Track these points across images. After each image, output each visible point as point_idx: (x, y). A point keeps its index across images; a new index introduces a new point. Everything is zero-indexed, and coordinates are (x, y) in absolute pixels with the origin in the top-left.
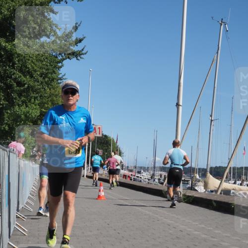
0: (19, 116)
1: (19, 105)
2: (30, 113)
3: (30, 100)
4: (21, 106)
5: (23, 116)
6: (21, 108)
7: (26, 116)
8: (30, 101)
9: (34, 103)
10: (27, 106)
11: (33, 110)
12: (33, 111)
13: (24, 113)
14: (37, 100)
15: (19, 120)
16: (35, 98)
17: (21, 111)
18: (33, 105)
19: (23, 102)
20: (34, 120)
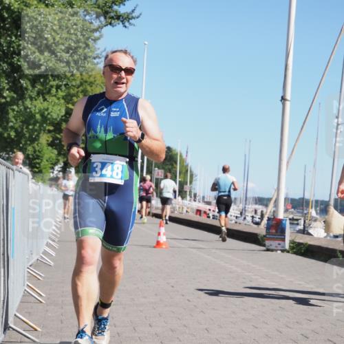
0: (32, 116)
1: (31, 98)
2: (49, 111)
3: (50, 90)
4: (36, 100)
5: (38, 116)
6: (35, 102)
7: (42, 115)
8: (49, 92)
9: (55, 96)
10: (45, 100)
11: (53, 106)
12: (55, 108)
13: (40, 111)
14: (61, 89)
15: (32, 122)
16: (58, 87)
17: (35, 106)
18: (54, 98)
19: (39, 93)
20: (56, 122)
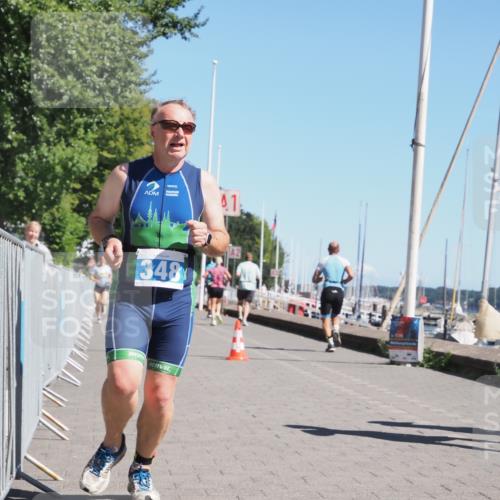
0: (50, 168)
1: (48, 143)
2: (75, 161)
3: (75, 131)
4: (55, 145)
5: (58, 169)
6: (54, 149)
7: (65, 167)
8: (74, 134)
9: (83, 139)
10: (68, 145)
11: (80, 154)
12: (83, 156)
13: (61, 161)
14: (92, 130)
15: (49, 177)
16: (87, 126)
17: (54, 155)
18: (82, 143)
19: (59, 134)
20: (85, 177)
